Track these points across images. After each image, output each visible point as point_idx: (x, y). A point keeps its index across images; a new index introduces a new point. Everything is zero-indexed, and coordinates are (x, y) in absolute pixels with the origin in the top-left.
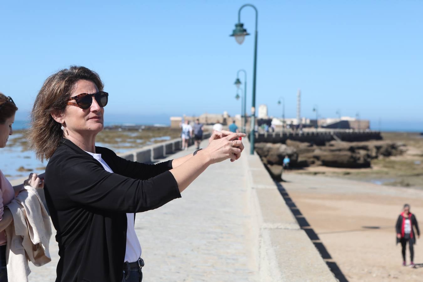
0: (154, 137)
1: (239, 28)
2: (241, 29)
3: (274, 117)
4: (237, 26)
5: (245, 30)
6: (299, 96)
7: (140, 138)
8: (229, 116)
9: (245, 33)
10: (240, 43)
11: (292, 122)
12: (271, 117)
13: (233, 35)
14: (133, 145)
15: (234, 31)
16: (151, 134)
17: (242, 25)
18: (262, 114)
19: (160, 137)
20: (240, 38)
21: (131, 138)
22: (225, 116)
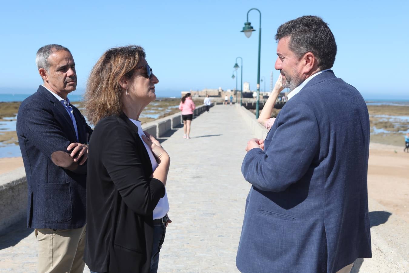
0: (170, 106)
1: (247, 26)
2: (250, 26)
3: (254, 91)
4: (245, 24)
5: (252, 28)
6: (272, 76)
7: (161, 107)
8: (223, 91)
9: (252, 29)
10: (248, 37)
11: (267, 94)
12: (252, 91)
13: (243, 31)
14: (157, 112)
15: (244, 28)
16: (168, 104)
17: (249, 24)
18: (246, 89)
19: (175, 106)
20: (248, 33)
21: (154, 107)
22: (220, 91)
